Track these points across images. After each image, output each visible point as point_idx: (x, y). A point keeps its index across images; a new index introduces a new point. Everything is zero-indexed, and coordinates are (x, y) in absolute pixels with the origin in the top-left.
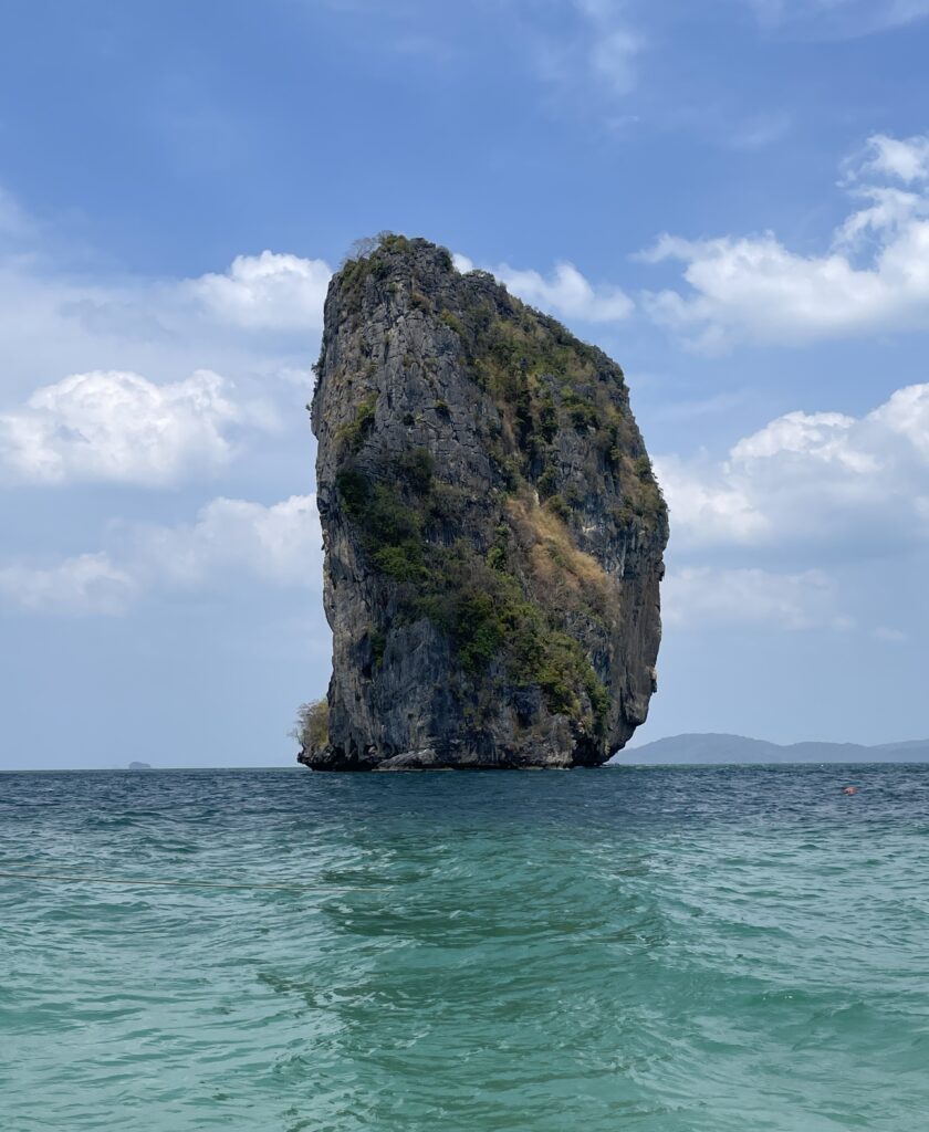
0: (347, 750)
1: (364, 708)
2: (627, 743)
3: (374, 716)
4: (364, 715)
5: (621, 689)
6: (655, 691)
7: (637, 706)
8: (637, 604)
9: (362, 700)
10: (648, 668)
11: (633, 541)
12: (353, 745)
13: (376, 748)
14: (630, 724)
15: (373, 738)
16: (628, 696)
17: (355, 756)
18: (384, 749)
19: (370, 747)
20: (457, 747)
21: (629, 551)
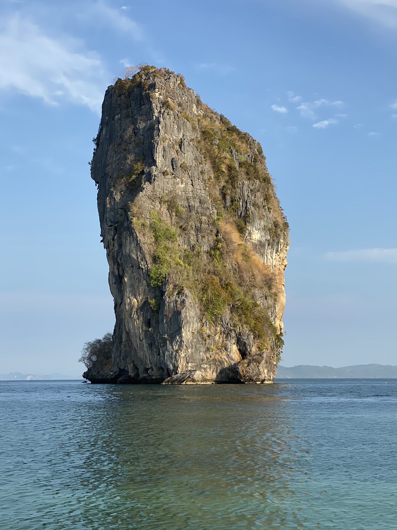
0: (130, 370)
1: (145, 345)
3: (152, 350)
4: (145, 349)
9: (144, 341)
12: (136, 368)
13: (153, 370)
15: (151, 364)
17: (138, 375)
18: (158, 370)
19: (148, 369)
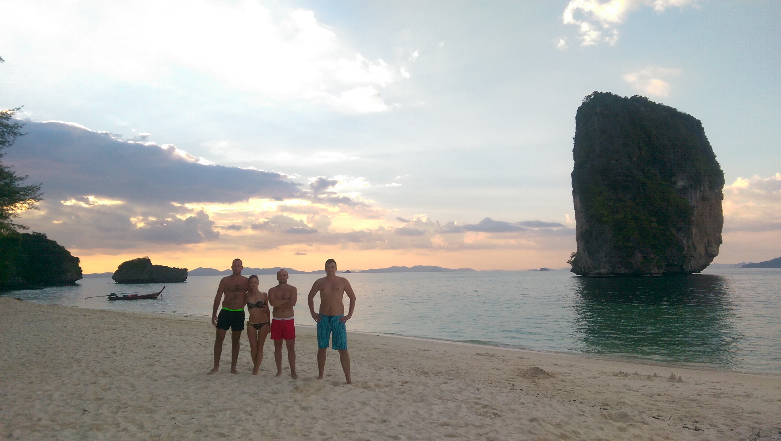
2: (711, 264)
5: (705, 243)
6: (722, 243)
7: (713, 249)
8: (711, 210)
10: (718, 234)
11: (702, 187)
13: (591, 268)
14: (711, 256)
16: (708, 246)
17: (585, 271)
20: (619, 268)
21: (700, 191)
